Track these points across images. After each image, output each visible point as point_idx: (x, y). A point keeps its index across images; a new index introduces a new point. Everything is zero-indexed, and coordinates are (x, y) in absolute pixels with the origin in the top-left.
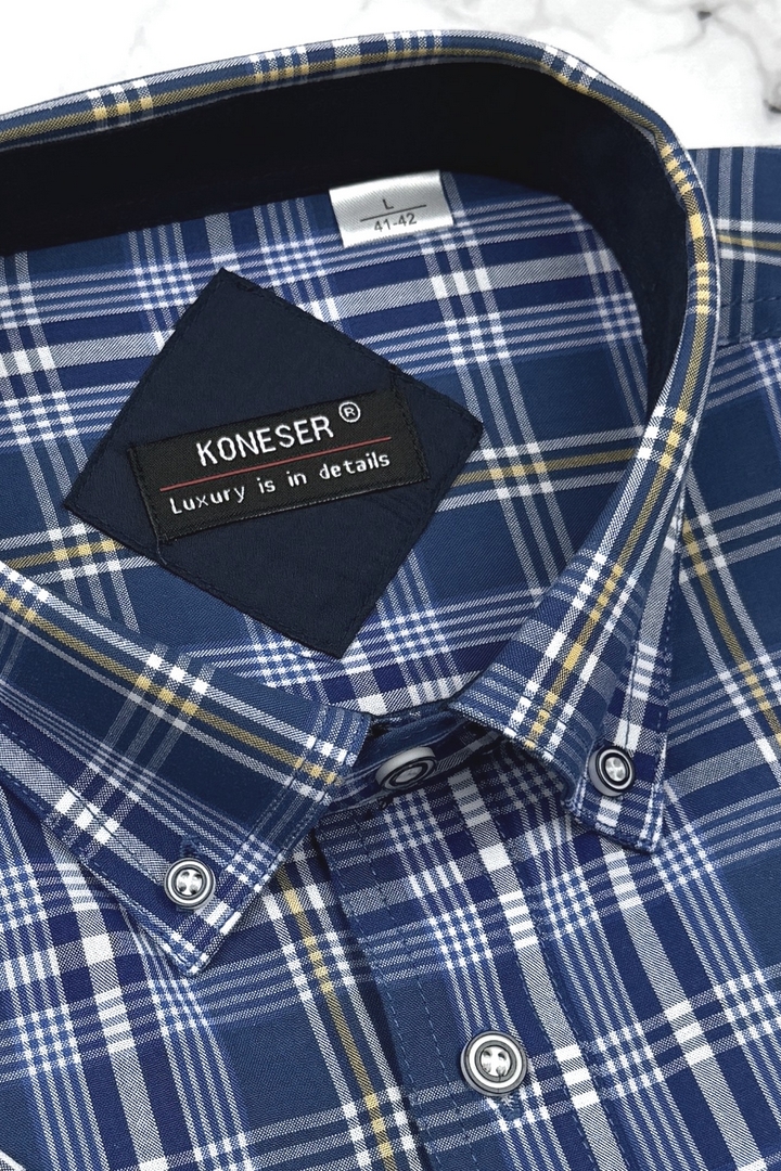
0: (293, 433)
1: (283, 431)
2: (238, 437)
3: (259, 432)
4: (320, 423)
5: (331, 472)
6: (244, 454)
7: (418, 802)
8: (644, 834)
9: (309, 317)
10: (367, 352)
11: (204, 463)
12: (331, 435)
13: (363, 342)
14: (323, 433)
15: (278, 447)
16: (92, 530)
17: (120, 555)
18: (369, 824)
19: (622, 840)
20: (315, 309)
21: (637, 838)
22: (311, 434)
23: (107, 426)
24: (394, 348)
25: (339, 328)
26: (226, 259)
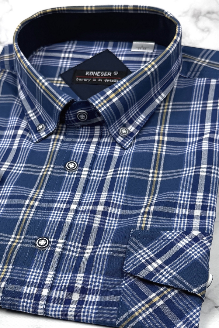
0: (104, 74)
1: (103, 73)
2: (94, 73)
3: (98, 73)
4: (109, 74)
5: (107, 81)
6: (94, 75)
7: (88, 129)
8: (125, 145)
9: (118, 59)
10: (125, 66)
11: (86, 75)
12: (110, 76)
13: (125, 64)
14: (109, 75)
15: (100, 75)
16: (62, 80)
17: (64, 84)
18: (77, 129)
19: (120, 145)
20: (120, 58)
21: (124, 145)
22: (107, 75)
23: (74, 67)
24: (130, 66)
25: (122, 62)
26: (110, 49)
